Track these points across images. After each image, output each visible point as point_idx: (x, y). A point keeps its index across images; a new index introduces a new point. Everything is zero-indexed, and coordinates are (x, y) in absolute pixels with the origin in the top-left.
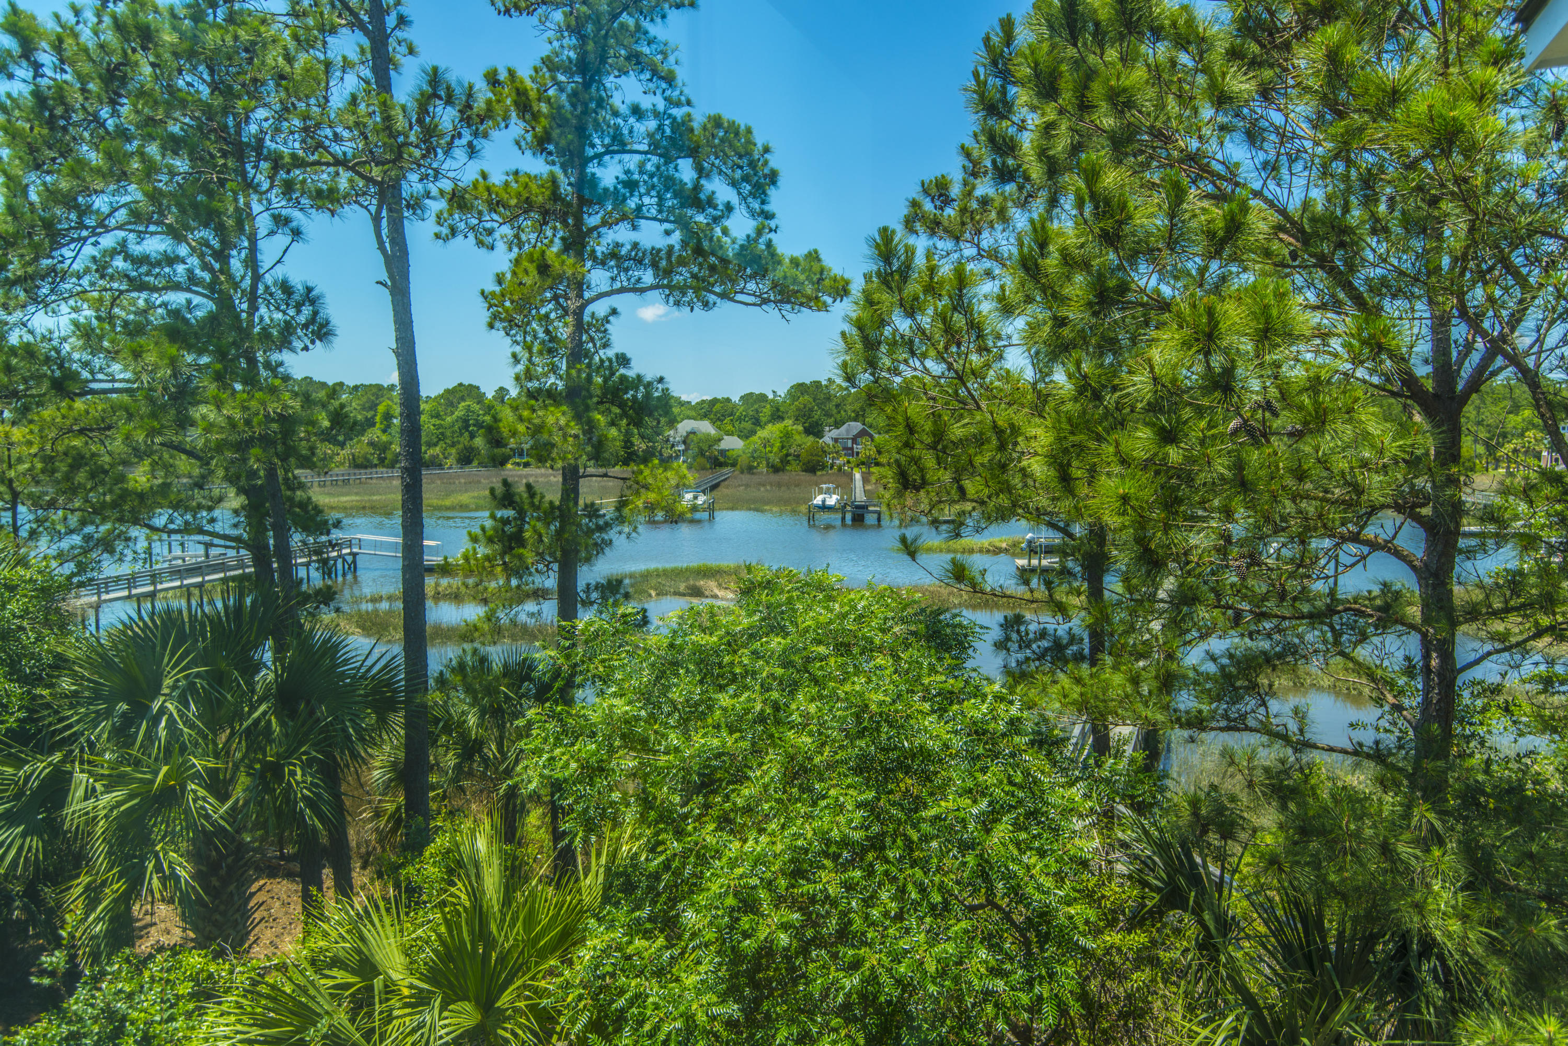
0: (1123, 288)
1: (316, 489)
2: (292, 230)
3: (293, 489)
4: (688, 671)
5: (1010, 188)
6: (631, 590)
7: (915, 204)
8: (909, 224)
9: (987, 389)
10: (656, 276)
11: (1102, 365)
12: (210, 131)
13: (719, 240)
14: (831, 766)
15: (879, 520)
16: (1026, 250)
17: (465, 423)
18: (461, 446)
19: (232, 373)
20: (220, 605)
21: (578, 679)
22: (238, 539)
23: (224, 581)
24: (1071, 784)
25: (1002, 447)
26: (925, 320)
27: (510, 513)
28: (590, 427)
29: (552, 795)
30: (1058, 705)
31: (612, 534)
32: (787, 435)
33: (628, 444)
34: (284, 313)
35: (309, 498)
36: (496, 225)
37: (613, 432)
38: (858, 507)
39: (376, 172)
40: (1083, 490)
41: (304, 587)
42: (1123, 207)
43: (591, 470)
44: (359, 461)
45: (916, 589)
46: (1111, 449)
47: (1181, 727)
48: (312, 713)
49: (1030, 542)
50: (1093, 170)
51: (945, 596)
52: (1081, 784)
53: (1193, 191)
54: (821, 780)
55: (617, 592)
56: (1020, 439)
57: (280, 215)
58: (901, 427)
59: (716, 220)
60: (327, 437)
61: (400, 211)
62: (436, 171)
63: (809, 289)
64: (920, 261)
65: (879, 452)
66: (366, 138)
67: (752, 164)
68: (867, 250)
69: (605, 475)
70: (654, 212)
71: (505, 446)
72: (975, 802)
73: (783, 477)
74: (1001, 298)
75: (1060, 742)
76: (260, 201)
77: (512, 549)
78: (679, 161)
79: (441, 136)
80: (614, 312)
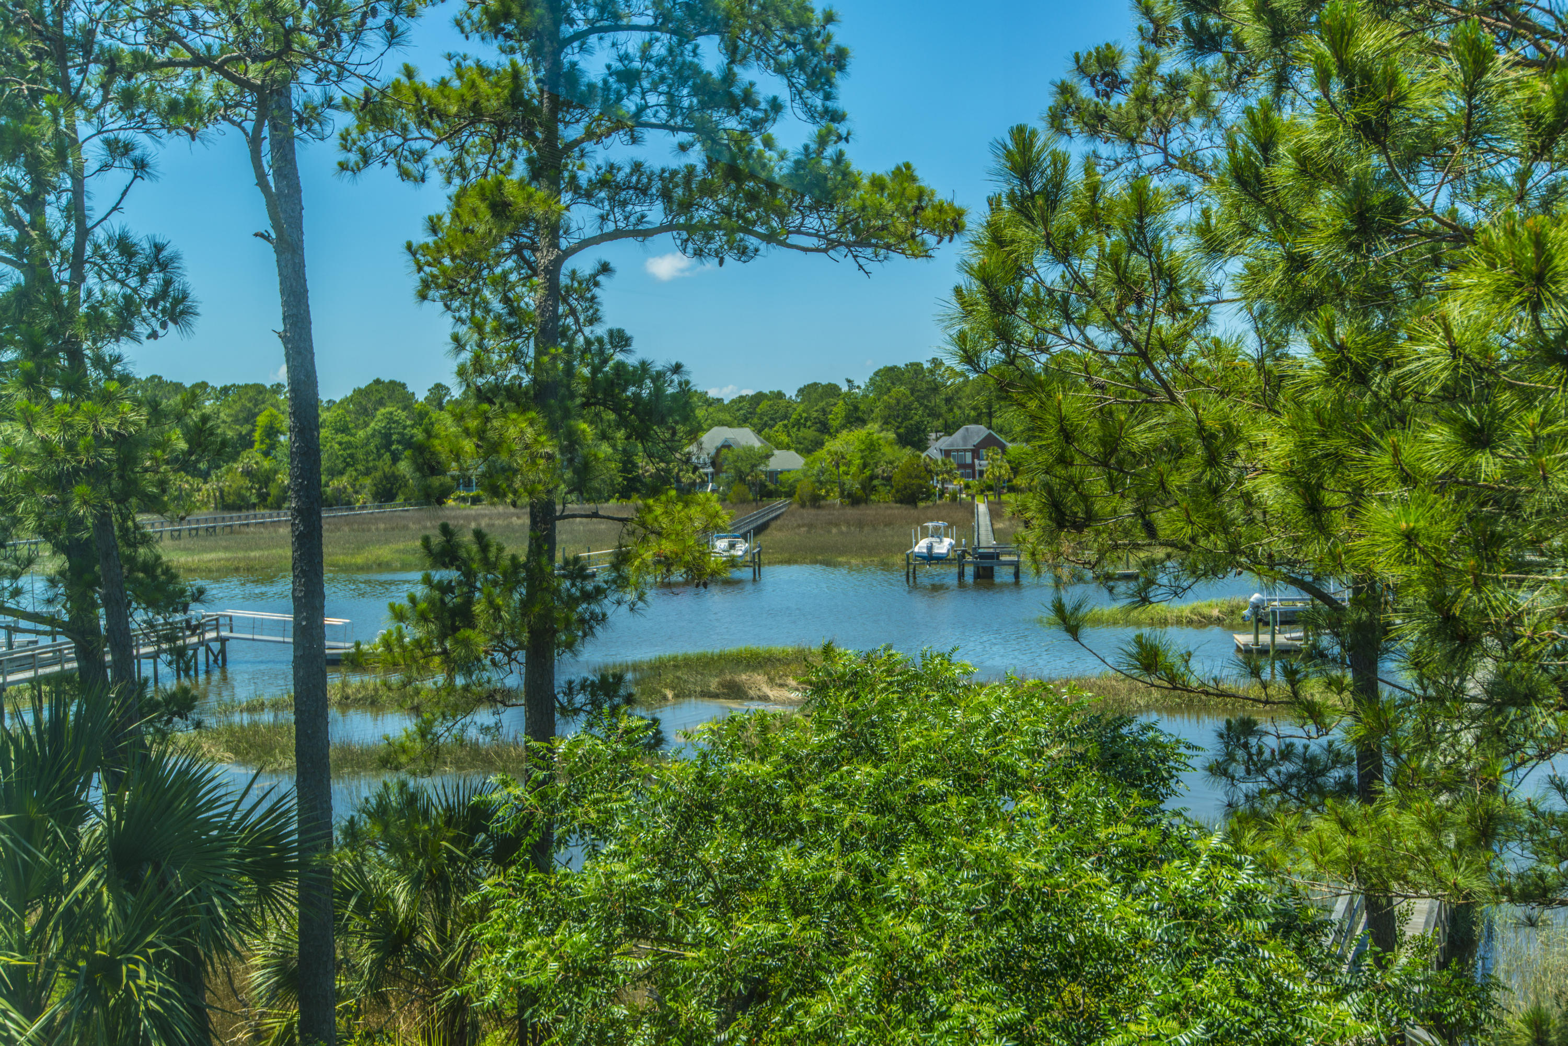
0: (1396, 207)
1: (167, 542)
2: (134, 162)
3: (134, 545)
4: (726, 817)
5: (1213, 61)
6: (635, 690)
7: (1065, 89)
8: (1056, 121)
9: (1186, 370)
10: (668, 210)
11: (1367, 328)
12: (19, 22)
13: (760, 155)
14: (951, 967)
15: (1017, 575)
16: (1240, 154)
17: (386, 439)
18: (378, 474)
19: (48, 374)
20: (29, 719)
21: (557, 832)
22: (51, 620)
23: (35, 682)
24: (1339, 996)
25: (1212, 460)
26: (1086, 267)
27: (451, 575)
28: (572, 442)
29: (522, 1010)
30: (1310, 866)
31: (607, 605)
32: (871, 447)
33: (628, 465)
34: (123, 283)
35: (158, 558)
36: (427, 144)
37: (605, 449)
38: (983, 556)
39: (254, 72)
40: (1341, 525)
41: (149, 693)
42: (1392, 81)
43: (573, 507)
44: (230, 500)
45: (1084, 685)
46: (1387, 460)
47: (1512, 900)
48: (163, 883)
49: (1256, 607)
50: (1343, 25)
51: (1124, 693)
52: (1355, 997)
53: (1503, 56)
54: (939, 989)
55: (615, 693)
56: (1240, 447)
57: (117, 141)
58: (1052, 432)
59: (756, 124)
60: (183, 464)
61: (288, 129)
62: (341, 66)
63: (901, 225)
64: (1075, 176)
65: (1015, 471)
66: (238, 22)
67: (808, 40)
68: (992, 162)
69: (595, 515)
70: (663, 115)
71: (443, 473)
72: (1184, 1024)
73: (867, 512)
74: (1204, 230)
75: (1316, 928)
76: (88, 120)
77: (455, 629)
78: (701, 40)
79: (346, 15)
80: (605, 268)
